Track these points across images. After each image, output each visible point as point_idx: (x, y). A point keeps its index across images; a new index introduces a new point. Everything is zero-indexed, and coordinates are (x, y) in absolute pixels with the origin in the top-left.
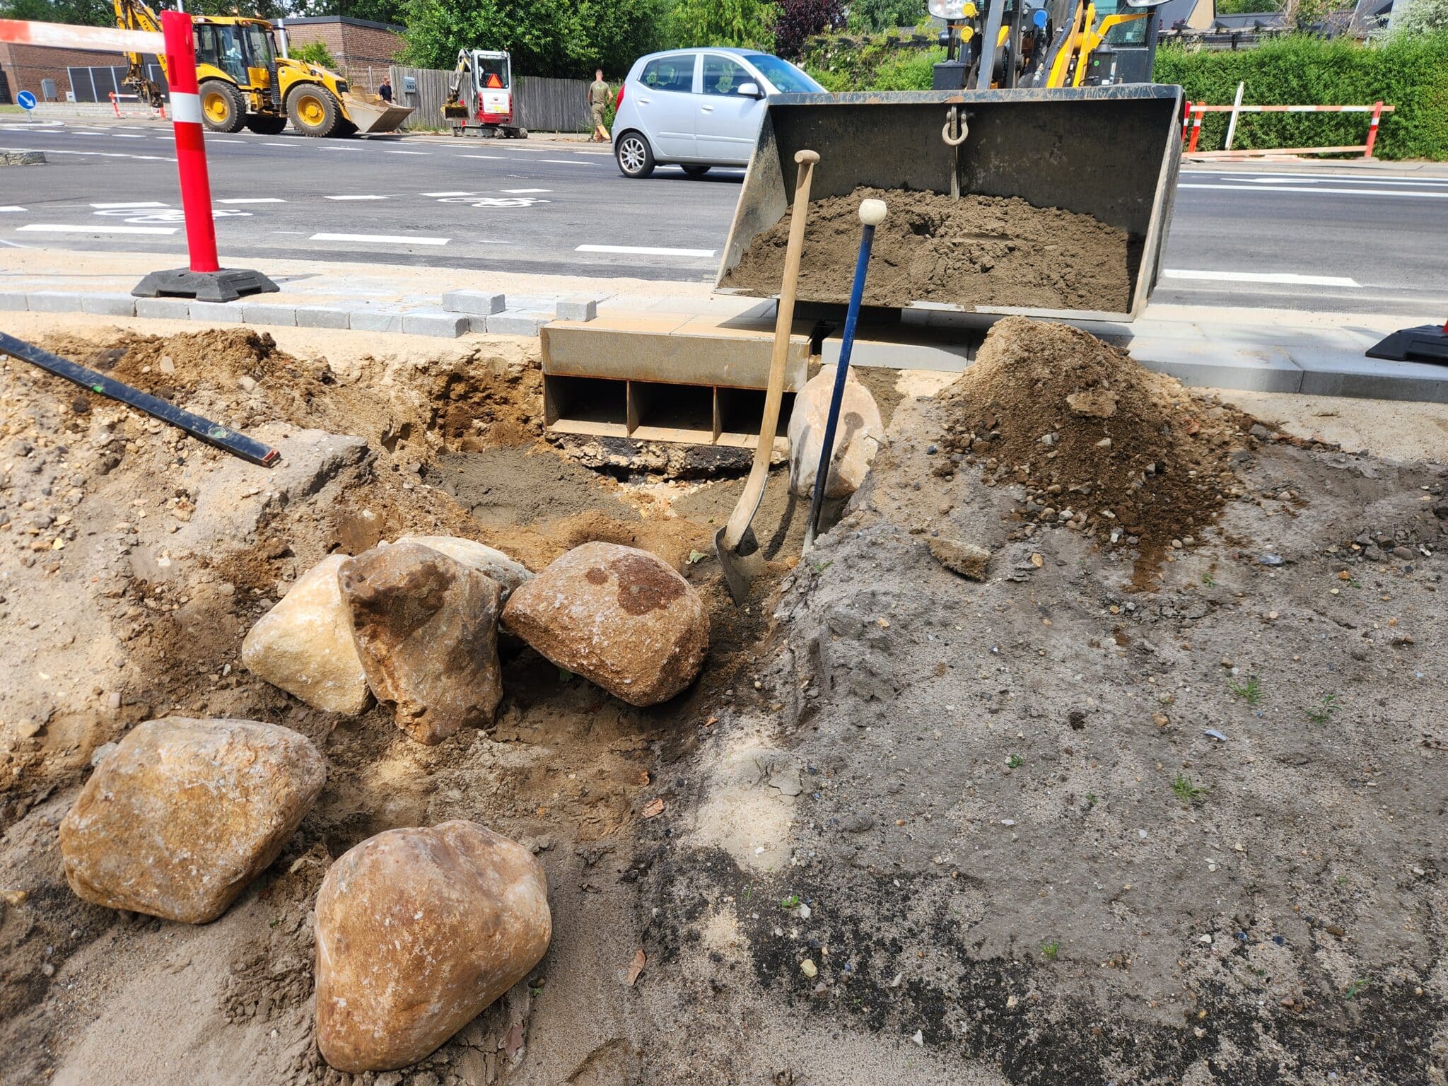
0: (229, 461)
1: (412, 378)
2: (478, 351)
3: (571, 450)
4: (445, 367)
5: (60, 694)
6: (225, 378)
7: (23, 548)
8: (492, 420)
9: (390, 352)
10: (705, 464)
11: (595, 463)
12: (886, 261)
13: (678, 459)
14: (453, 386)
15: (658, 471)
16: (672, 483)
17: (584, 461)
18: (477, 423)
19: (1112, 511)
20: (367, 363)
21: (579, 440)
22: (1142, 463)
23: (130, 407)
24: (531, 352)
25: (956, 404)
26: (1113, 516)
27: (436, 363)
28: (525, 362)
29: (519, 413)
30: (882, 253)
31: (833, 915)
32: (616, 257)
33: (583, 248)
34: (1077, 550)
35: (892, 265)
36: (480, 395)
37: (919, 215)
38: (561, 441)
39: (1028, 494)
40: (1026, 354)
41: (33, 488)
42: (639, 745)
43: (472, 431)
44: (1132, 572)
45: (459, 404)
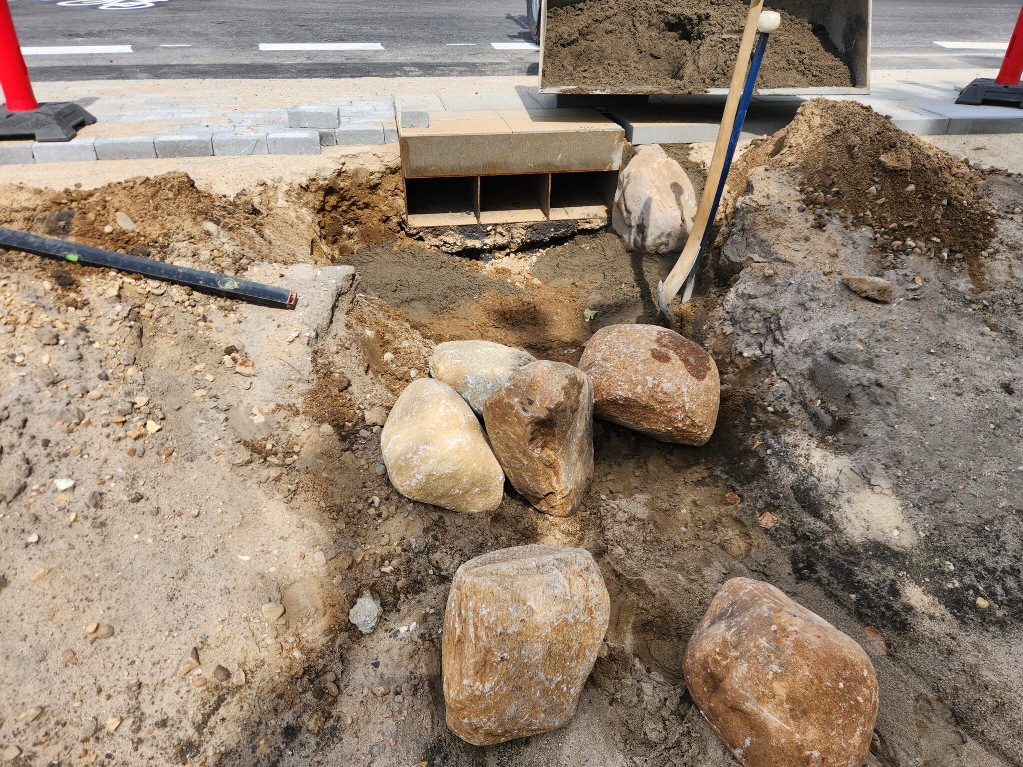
0: (245, 308)
1: (299, 197)
2: (344, 164)
3: (431, 241)
4: (321, 182)
5: (272, 570)
6: (188, 225)
7: (120, 439)
8: (356, 223)
9: (277, 175)
10: (542, 237)
11: (456, 249)
12: (652, 55)
13: (520, 235)
14: (327, 198)
15: (502, 248)
16: (512, 255)
17: (444, 248)
18: (347, 229)
19: (938, 237)
20: (262, 188)
21: (436, 231)
22: (938, 200)
23: (119, 271)
24: (387, 159)
25: (796, 170)
26: (939, 240)
27: (314, 180)
28: (383, 169)
29: (380, 214)
30: (648, 49)
31: (965, 561)
32: (309, 54)
33: (263, 47)
34: (929, 269)
35: (656, 58)
36: (347, 203)
37: (674, 15)
38: (421, 234)
39: (876, 233)
40: (839, 127)
41: (88, 376)
42: (705, 474)
43: (344, 236)
44: (969, 278)
45: (333, 214)
